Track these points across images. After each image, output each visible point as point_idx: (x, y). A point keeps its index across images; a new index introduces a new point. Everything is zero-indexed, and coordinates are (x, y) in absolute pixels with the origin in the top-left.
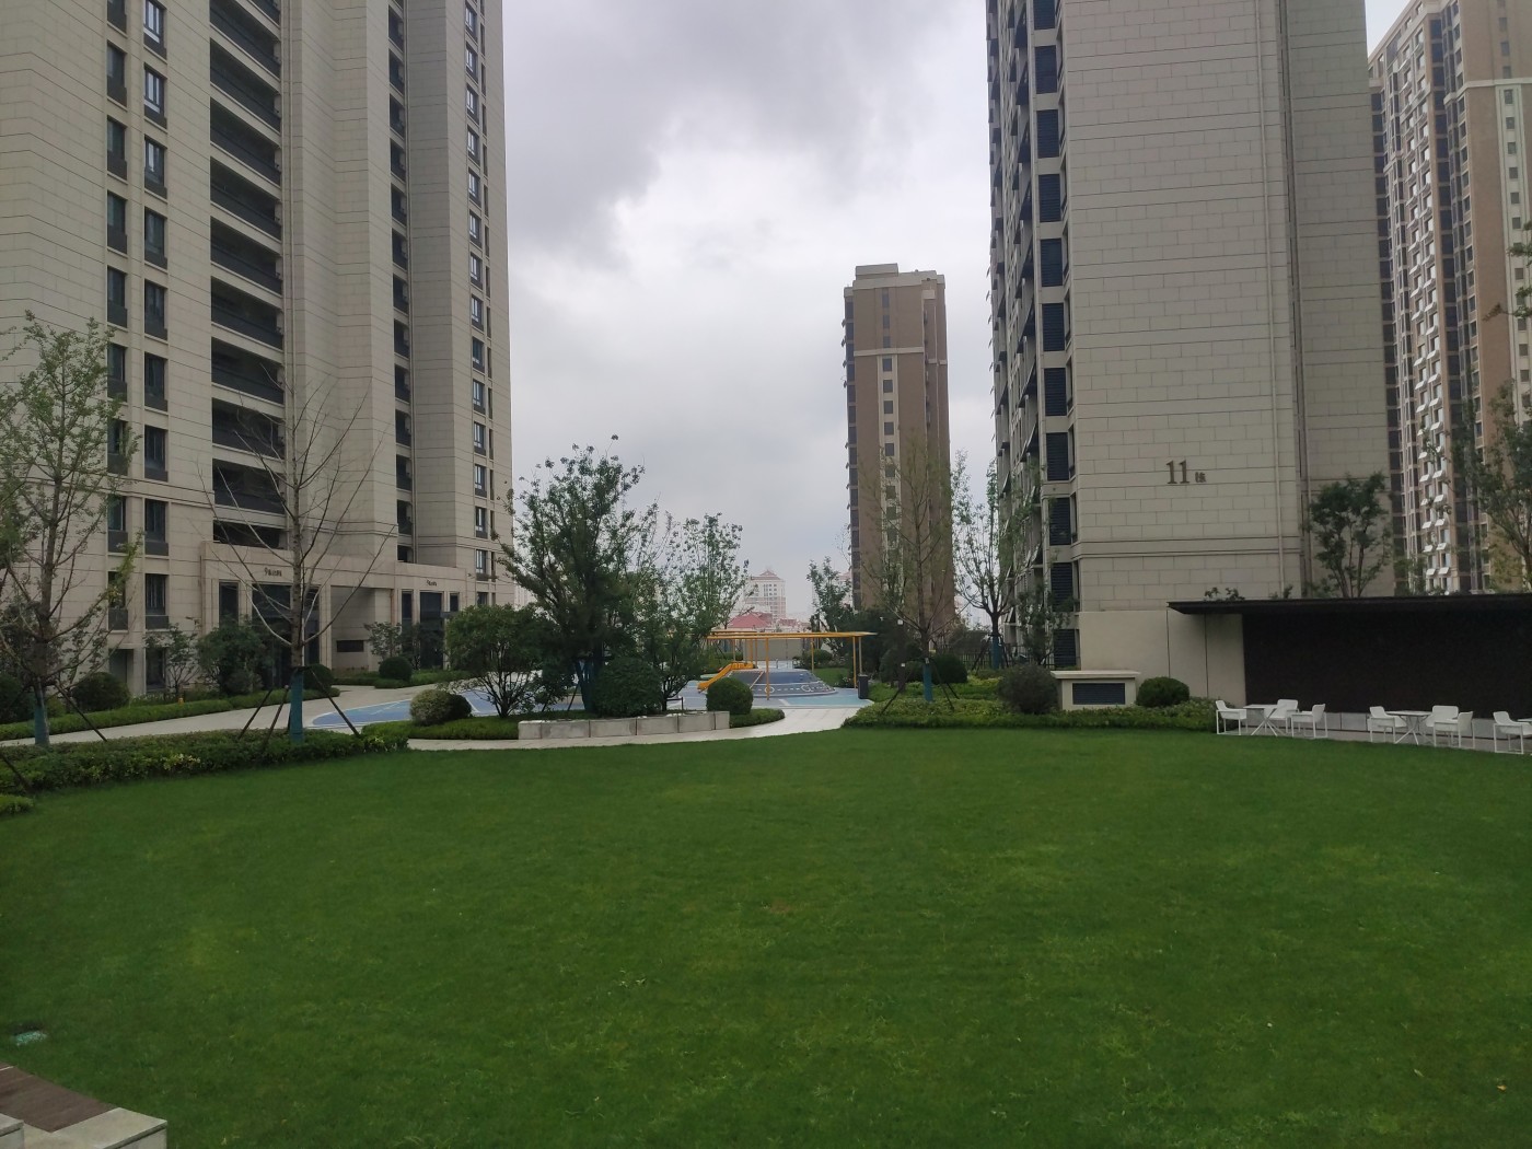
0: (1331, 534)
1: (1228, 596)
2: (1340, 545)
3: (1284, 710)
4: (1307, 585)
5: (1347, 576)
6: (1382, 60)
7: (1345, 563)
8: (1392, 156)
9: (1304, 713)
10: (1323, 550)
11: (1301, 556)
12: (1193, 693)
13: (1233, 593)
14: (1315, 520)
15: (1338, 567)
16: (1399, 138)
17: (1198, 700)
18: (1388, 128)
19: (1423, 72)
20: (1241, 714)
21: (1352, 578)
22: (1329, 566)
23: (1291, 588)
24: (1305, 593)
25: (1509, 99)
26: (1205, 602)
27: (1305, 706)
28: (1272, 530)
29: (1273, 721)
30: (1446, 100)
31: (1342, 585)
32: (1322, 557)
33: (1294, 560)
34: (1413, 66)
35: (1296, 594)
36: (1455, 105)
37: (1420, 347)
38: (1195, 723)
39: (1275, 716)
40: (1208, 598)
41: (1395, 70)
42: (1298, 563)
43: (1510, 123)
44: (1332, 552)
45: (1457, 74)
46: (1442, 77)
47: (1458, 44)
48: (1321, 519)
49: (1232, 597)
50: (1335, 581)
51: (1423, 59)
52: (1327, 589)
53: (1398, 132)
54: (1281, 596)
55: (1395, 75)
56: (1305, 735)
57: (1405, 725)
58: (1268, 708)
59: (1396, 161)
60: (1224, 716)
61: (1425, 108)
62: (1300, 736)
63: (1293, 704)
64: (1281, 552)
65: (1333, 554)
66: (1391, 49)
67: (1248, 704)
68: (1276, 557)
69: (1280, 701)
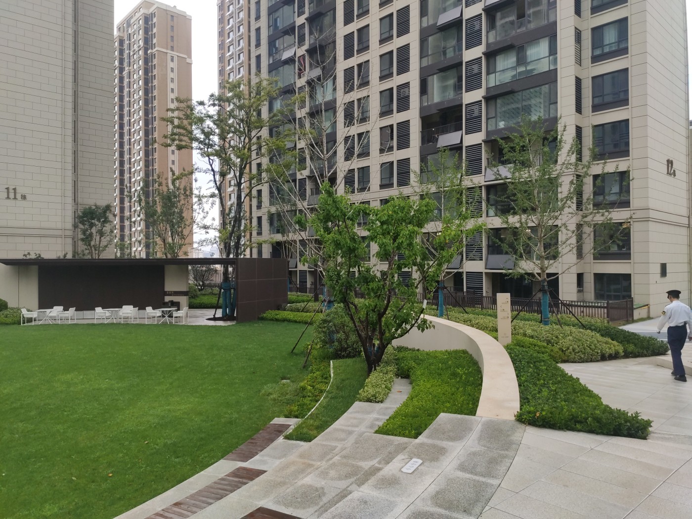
0: (87, 230)
1: (36, 257)
2: (91, 235)
3: (57, 311)
4: (75, 253)
5: (93, 249)
6: (125, 25)
7: (93, 243)
8: (127, 68)
9: (66, 312)
10: (82, 236)
11: (73, 239)
12: (9, 306)
13: (38, 255)
14: (80, 223)
15: (90, 245)
16: (129, 61)
17: (12, 309)
18: (125, 56)
19: (140, 37)
20: (34, 315)
21: (95, 250)
22: (85, 244)
23: (67, 254)
24: (74, 256)
25: (172, 60)
26: (23, 260)
27: (66, 309)
28: (59, 226)
29: (51, 317)
30: (149, 52)
31: (91, 253)
32: (82, 240)
33: (70, 241)
34: (137, 33)
35: (69, 256)
36: (152, 55)
38: (9, 320)
39: (51, 314)
40: (25, 258)
41: (130, 32)
42: (71, 243)
43: (172, 70)
44: (87, 238)
45: (154, 43)
46: (148, 42)
47: (155, 30)
48: (83, 223)
49: (38, 257)
50: (88, 251)
51: (140, 31)
52: (84, 255)
53: (129, 59)
54: (62, 257)
55: (130, 34)
56: (66, 322)
57: (110, 315)
58: (48, 311)
59: (128, 71)
60: (25, 316)
61: (141, 52)
62: (63, 323)
63: (61, 308)
64: (63, 236)
65: (88, 239)
66: (128, 22)
67: (39, 309)
68: (60, 238)
69: (54, 307)
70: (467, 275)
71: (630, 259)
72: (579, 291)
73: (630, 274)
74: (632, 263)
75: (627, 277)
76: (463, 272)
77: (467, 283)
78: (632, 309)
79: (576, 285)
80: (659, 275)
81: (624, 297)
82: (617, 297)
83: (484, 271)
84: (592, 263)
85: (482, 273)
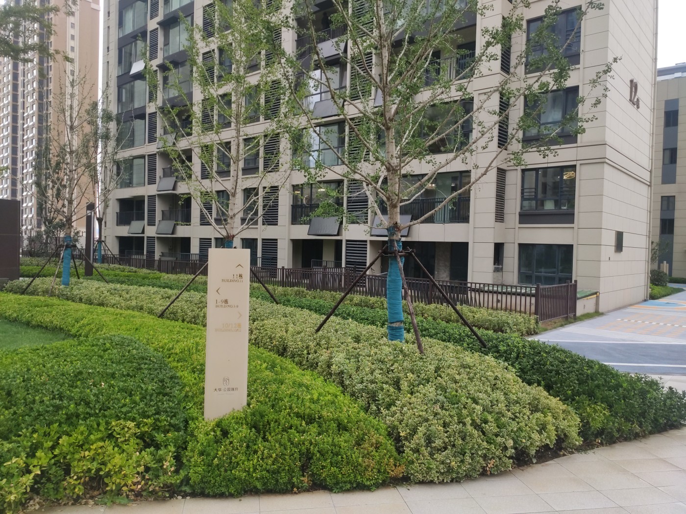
37: (27, 108)
70: (347, 244)
71: (573, 223)
72: (496, 270)
73: (572, 246)
74: (576, 228)
75: (568, 250)
76: (341, 241)
77: (346, 256)
78: (575, 299)
79: (492, 260)
80: (613, 248)
81: (561, 280)
82: (549, 280)
83: (368, 238)
84: (517, 228)
85: (366, 241)
